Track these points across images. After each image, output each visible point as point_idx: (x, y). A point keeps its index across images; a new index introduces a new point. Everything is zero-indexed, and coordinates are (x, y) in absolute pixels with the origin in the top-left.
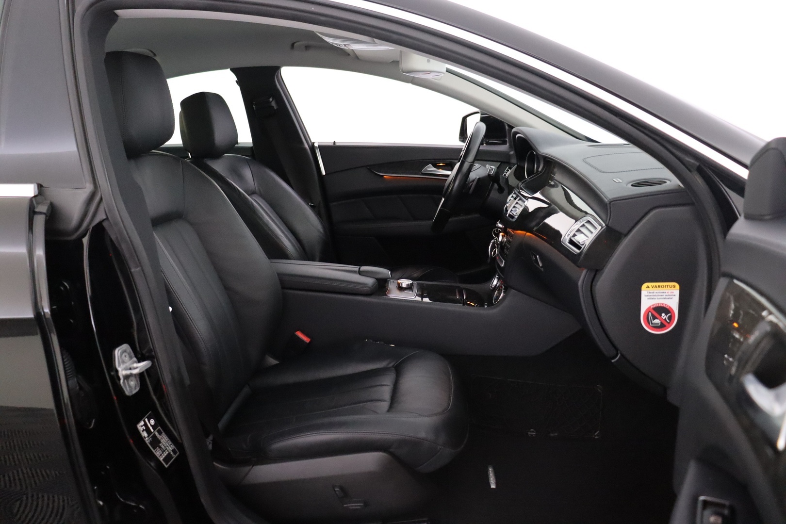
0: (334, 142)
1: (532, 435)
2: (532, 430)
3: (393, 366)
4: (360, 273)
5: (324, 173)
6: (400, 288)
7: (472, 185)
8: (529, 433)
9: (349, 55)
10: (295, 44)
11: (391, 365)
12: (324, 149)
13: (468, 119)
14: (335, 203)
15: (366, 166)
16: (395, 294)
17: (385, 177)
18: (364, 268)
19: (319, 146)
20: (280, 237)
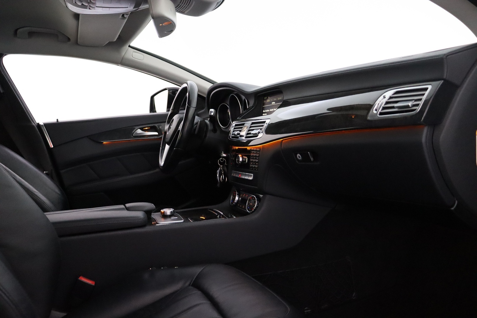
0: (57, 120)
1: (307, 312)
2: (306, 308)
3: (189, 285)
4: (128, 209)
5: (51, 146)
6: (165, 216)
7: (196, 126)
8: (305, 311)
9: (69, 39)
10: (19, 31)
11: (187, 284)
12: (49, 126)
13: (155, 97)
14: (63, 171)
15: (87, 137)
16: (163, 222)
17: (104, 143)
18: (128, 205)
19: (44, 124)
20: (36, 193)
